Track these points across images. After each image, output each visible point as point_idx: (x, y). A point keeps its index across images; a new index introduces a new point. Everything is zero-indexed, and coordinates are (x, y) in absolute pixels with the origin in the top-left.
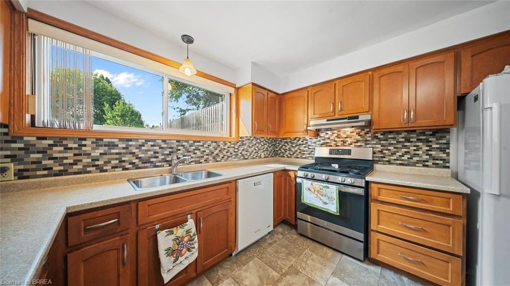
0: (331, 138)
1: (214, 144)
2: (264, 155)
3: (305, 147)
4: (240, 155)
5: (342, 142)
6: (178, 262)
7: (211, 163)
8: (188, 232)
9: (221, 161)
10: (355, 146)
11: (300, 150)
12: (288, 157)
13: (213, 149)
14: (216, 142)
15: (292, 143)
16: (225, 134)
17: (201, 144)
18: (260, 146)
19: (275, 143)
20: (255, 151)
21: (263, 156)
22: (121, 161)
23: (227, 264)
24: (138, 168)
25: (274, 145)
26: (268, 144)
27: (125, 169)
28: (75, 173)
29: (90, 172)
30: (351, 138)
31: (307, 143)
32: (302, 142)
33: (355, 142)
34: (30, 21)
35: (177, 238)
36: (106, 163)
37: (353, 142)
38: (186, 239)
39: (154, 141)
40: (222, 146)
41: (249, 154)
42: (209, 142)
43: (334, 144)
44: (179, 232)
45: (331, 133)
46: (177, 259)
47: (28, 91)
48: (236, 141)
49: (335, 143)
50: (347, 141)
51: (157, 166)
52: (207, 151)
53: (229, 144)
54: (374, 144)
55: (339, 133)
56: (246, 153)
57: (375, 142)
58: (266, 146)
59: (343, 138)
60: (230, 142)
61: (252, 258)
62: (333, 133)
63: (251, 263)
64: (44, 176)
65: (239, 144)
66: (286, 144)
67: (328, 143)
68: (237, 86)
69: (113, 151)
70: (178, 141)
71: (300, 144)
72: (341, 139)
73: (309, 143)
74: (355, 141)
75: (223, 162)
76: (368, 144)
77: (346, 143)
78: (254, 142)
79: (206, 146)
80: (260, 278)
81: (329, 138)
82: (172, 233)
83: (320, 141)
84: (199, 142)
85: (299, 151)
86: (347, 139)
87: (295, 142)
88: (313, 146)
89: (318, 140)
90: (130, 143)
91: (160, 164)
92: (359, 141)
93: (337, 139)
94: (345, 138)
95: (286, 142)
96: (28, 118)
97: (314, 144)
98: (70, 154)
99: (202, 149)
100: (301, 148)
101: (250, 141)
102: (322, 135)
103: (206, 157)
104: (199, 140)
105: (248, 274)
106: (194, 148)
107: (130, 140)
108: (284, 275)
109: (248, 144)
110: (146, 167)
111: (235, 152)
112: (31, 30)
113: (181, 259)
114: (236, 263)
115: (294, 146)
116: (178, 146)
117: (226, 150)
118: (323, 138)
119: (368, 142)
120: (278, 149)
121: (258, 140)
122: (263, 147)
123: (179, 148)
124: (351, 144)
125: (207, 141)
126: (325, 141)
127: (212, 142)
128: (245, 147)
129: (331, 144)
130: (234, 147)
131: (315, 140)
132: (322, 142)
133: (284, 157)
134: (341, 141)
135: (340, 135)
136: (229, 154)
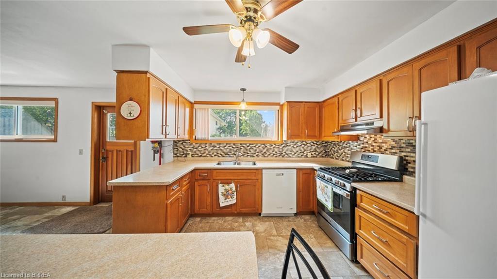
0: (369, 142)
1: (263, 145)
2: (312, 155)
3: (348, 150)
4: (284, 153)
5: (378, 148)
6: (226, 200)
7: (260, 158)
8: (231, 189)
9: (268, 157)
10: (390, 152)
11: (345, 152)
12: (336, 159)
13: (262, 149)
14: (264, 144)
15: (339, 145)
16: (274, 138)
17: (254, 145)
18: (306, 147)
19: (326, 145)
20: (300, 151)
21: (309, 155)
22: (218, 153)
23: (255, 218)
24: (223, 157)
25: (326, 146)
26: (316, 146)
27: (219, 157)
28: (204, 157)
29: (208, 157)
30: (387, 143)
31: (350, 146)
32: (346, 144)
33: (390, 149)
34: (195, 105)
35: (226, 190)
36: (213, 153)
37: (388, 148)
38: (230, 192)
39: (230, 144)
40: (268, 147)
41: (293, 153)
42: (259, 145)
43: (372, 149)
44: (227, 187)
45: (369, 138)
46: (226, 199)
47: (194, 128)
48: (281, 143)
49: (372, 147)
50: (383, 146)
51: (231, 157)
52: (258, 150)
53: (274, 146)
54: (409, 152)
55: (376, 137)
56: (290, 152)
57: (409, 150)
58: (314, 147)
59: (379, 143)
60: (275, 144)
61: (270, 221)
62: (371, 137)
63: (267, 223)
64: (197, 157)
65: (283, 146)
66: (335, 146)
67: (366, 147)
68: (281, 104)
69: (215, 149)
70: (241, 144)
71: (345, 147)
72: (378, 144)
73: (352, 146)
74: (390, 147)
75: (269, 158)
76: (403, 152)
77: (382, 148)
78: (299, 144)
79: (257, 147)
80: (265, 230)
81: (367, 142)
82: (224, 186)
83: (359, 145)
84: (253, 144)
85: (344, 154)
86: (383, 145)
87: (341, 144)
88: (354, 149)
89: (358, 144)
90: (221, 145)
91: (231, 156)
92: (394, 147)
93: (374, 144)
94: (381, 143)
95: (335, 144)
96: (194, 137)
97: (355, 148)
98: (203, 150)
99: (255, 149)
100: (345, 151)
101: (294, 143)
102: (362, 139)
103: (257, 153)
104: (252, 143)
105: (261, 226)
106: (249, 148)
107: (220, 144)
108: (279, 236)
109: (292, 146)
110: (227, 157)
111: (279, 151)
112: (195, 107)
113: (227, 200)
114: (260, 219)
115: (340, 148)
116: (241, 147)
117: (272, 150)
118: (362, 142)
119: (402, 149)
120: (329, 150)
121: (304, 142)
122: (309, 148)
123: (242, 148)
124: (387, 150)
125: (257, 144)
126: (364, 145)
127: (261, 144)
128: (290, 148)
129: (369, 149)
130: (279, 148)
131: (356, 143)
132: (362, 145)
133: (333, 158)
134: (378, 146)
135: (376, 139)
136: (274, 152)
